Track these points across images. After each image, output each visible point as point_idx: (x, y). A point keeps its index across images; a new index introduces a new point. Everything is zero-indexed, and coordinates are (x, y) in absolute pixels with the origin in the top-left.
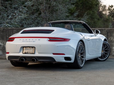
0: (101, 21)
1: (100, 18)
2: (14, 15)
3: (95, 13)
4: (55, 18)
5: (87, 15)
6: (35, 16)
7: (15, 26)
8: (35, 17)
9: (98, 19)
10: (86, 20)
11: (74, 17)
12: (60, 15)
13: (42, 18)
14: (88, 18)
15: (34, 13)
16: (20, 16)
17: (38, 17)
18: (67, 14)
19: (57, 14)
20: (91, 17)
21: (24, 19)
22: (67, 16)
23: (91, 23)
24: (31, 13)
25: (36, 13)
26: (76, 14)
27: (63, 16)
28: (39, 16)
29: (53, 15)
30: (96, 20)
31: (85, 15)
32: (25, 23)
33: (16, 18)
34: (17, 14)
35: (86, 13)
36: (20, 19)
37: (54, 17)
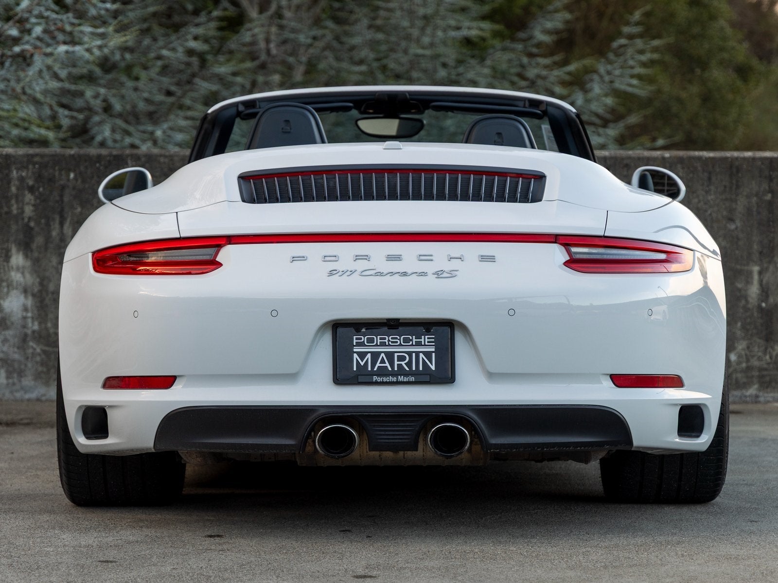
0: (761, 89)
1: (755, 62)
2: (14, 32)
3: (713, 17)
4: (361, 62)
5: (649, 33)
6: (192, 44)
7: (15, 132)
8: (190, 52)
9: (743, 72)
10: (639, 77)
11: (531, 55)
12: (408, 38)
13: (248, 65)
14: (652, 63)
15: (176, 19)
16: (63, 48)
17: (218, 51)
18: (473, 29)
19: (379, 29)
20: (677, 51)
21: (98, 71)
22: (468, 42)
23: (679, 100)
24: (154, 14)
25: (196, 12)
26: (549, 25)
27: (432, 45)
28: (223, 40)
29: (347, 34)
30: (718, 75)
31: (631, 37)
32: (107, 109)
33: (25, 59)
34: (38, 30)
35: (637, 16)
36: (63, 74)
37: (353, 48)
